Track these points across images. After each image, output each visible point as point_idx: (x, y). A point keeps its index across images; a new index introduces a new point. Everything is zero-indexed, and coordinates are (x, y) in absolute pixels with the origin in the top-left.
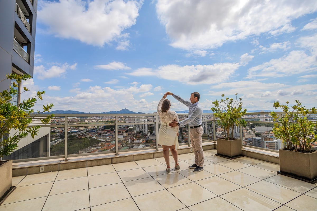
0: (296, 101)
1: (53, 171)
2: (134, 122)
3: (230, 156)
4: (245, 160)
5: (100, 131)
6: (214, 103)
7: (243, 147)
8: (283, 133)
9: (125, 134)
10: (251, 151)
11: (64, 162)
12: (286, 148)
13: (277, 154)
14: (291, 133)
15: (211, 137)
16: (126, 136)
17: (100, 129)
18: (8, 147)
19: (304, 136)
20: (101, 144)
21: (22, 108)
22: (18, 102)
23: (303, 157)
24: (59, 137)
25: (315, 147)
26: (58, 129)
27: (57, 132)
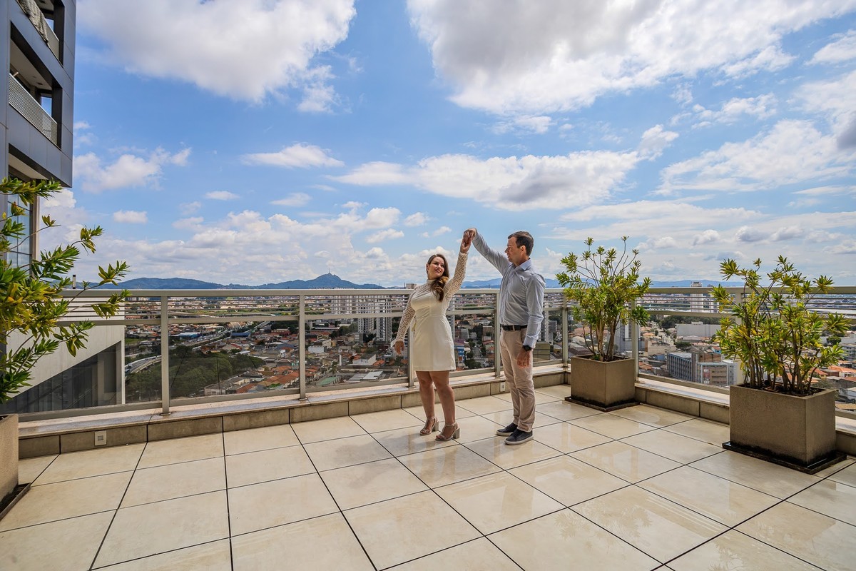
0: (781, 259)
1: (130, 444)
2: (354, 312)
3: (603, 402)
4: (642, 412)
5: (260, 333)
6: (564, 261)
7: (640, 379)
8: (743, 344)
9: (328, 343)
10: (659, 389)
11: (161, 419)
12: (749, 384)
13: (724, 399)
14: (763, 343)
15: (559, 352)
16: (332, 349)
17: (262, 330)
18: (5, 381)
19: (796, 353)
20: (263, 370)
21: (40, 273)
22: (31, 255)
23: (788, 407)
24: (150, 352)
25: (828, 378)
26: (145, 329)
27: (145, 336)
